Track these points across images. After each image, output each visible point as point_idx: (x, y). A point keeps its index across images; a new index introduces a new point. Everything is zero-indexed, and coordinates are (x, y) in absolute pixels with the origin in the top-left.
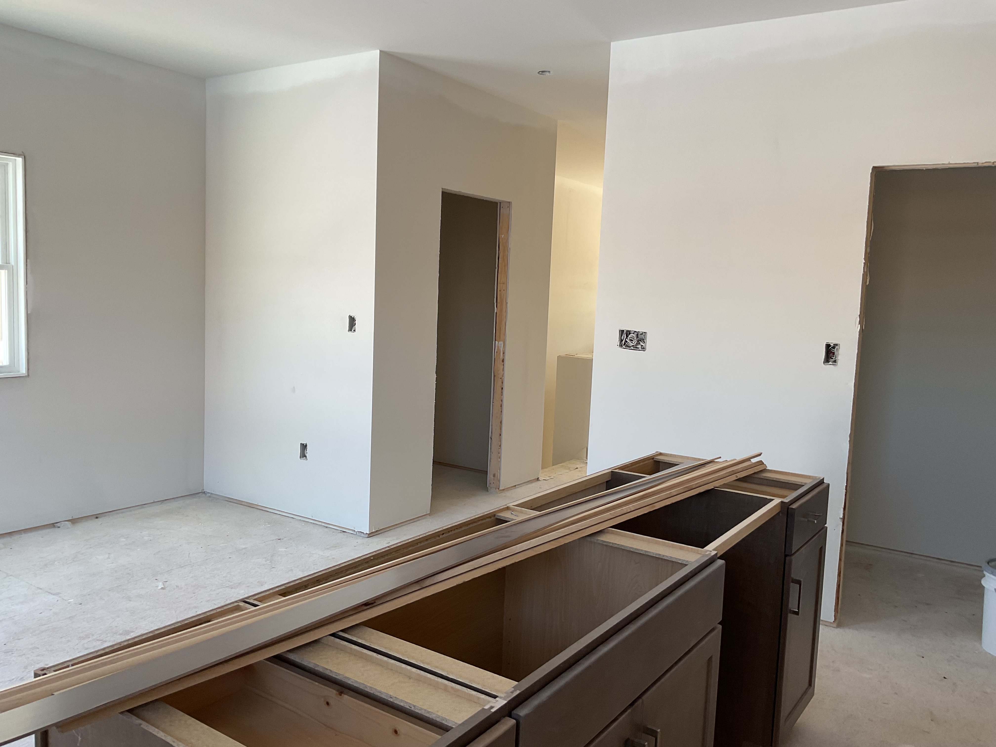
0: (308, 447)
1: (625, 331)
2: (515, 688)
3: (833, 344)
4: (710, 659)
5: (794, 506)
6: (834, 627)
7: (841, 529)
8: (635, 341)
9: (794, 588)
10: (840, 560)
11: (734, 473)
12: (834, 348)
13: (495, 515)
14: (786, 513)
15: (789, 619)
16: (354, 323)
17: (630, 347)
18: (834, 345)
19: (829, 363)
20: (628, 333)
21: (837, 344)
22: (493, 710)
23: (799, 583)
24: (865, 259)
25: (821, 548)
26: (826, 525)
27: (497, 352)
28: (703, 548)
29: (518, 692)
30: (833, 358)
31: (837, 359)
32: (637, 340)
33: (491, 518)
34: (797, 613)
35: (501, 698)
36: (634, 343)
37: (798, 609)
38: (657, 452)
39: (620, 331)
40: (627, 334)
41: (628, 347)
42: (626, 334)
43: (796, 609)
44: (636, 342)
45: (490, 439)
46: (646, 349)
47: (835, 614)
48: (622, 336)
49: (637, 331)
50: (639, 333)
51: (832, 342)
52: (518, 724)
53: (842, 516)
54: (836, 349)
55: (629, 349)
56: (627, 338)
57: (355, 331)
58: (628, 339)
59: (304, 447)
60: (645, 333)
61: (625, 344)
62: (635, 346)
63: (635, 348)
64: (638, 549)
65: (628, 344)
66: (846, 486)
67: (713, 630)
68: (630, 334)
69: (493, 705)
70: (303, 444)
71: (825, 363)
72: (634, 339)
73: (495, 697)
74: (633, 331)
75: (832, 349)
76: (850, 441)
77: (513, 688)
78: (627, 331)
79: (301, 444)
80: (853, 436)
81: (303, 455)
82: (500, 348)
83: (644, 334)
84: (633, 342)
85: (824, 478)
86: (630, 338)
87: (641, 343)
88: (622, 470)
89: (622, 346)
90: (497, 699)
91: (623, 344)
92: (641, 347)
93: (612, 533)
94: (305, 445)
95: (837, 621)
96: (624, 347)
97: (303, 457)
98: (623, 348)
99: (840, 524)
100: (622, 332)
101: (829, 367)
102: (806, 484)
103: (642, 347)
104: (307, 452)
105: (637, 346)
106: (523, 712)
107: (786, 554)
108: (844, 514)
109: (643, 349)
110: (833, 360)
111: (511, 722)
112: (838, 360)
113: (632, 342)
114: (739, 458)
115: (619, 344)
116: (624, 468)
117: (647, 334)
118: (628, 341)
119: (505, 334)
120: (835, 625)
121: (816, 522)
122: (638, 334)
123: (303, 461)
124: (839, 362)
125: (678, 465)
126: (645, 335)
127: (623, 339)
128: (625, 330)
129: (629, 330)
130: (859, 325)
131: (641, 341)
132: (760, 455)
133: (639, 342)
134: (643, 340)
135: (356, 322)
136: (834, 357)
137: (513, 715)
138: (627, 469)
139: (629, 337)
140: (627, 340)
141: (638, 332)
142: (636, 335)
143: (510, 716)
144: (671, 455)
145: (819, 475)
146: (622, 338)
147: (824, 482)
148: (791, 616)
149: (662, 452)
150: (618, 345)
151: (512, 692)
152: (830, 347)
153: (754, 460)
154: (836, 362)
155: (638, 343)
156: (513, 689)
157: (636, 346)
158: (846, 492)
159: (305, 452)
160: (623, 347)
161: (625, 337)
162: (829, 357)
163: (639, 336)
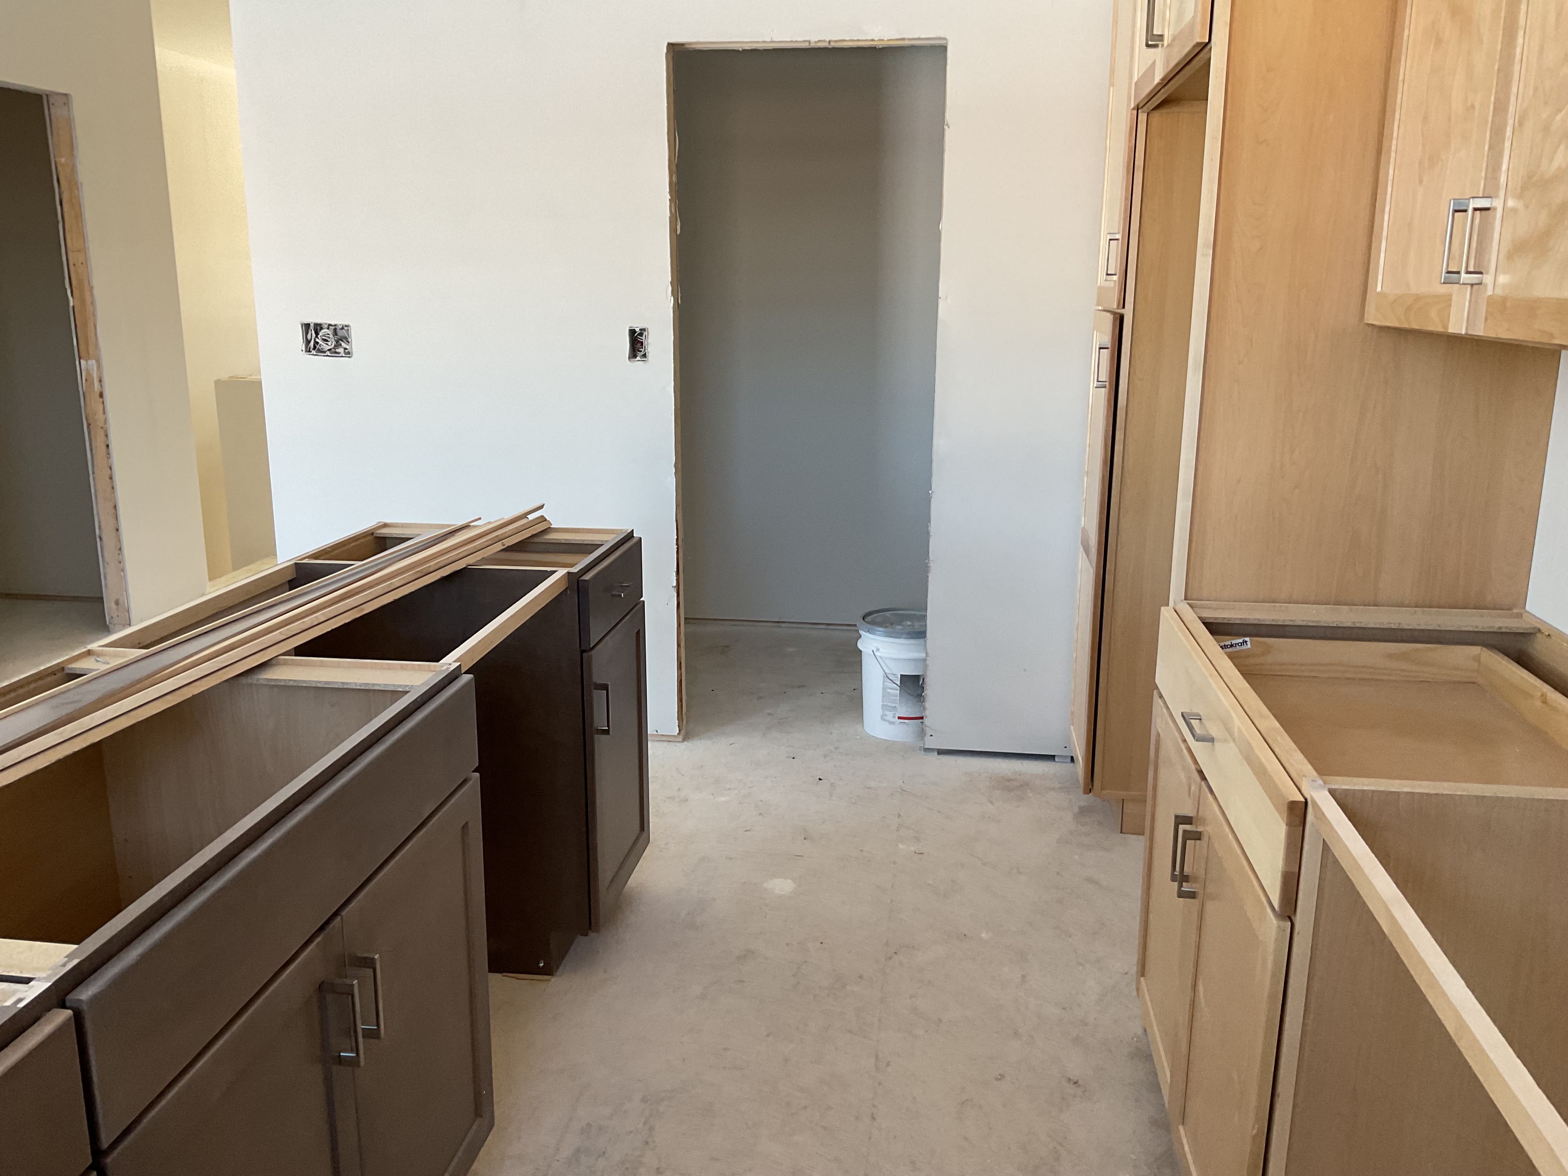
1: (312, 325)
2: (70, 957)
3: (638, 329)
4: (465, 827)
5: (587, 577)
6: (680, 742)
7: (676, 603)
8: (332, 342)
10: (679, 645)
11: (499, 539)
12: (641, 334)
13: (63, 669)
14: (576, 587)
15: (597, 743)
17: (325, 352)
18: (641, 330)
19: (637, 359)
20: (318, 327)
21: (645, 329)
22: (21, 1005)
23: (605, 687)
24: (670, 192)
25: (638, 633)
26: (641, 599)
27: (86, 380)
28: (438, 661)
29: (76, 962)
30: (641, 351)
31: (646, 351)
32: (335, 340)
33: (55, 674)
34: (607, 732)
35: (39, 980)
36: (331, 345)
37: (608, 726)
38: (380, 522)
39: (302, 325)
40: (317, 329)
41: (321, 352)
42: (314, 330)
43: (605, 727)
44: (333, 344)
45: (98, 540)
46: (352, 354)
47: (678, 723)
48: (307, 333)
49: (333, 323)
50: (337, 327)
52: (78, 1017)
53: (675, 584)
54: (644, 336)
55: (324, 356)
56: (317, 337)
58: (320, 338)
60: (346, 326)
61: (314, 347)
62: (333, 350)
63: (334, 352)
64: (329, 683)
65: (320, 348)
66: (677, 540)
67: (465, 781)
68: (322, 329)
69: (21, 996)
71: (631, 358)
72: (329, 337)
73: (27, 981)
74: (326, 324)
75: (638, 336)
76: (676, 473)
77: (66, 957)
78: (316, 325)
80: (680, 466)
82: (91, 372)
83: (346, 328)
84: (330, 343)
85: (633, 530)
86: (324, 336)
87: (343, 344)
88: (316, 558)
89: (310, 351)
90: (32, 983)
91: (312, 347)
92: (344, 351)
93: (285, 663)
95: (683, 732)
96: (314, 352)
98: (313, 355)
99: (674, 595)
100: (307, 327)
101: (638, 364)
102: (607, 541)
103: (347, 351)
105: (337, 350)
106: (85, 994)
107: (583, 648)
108: (678, 580)
109: (348, 354)
110: (642, 353)
111: (62, 1016)
112: (648, 352)
113: (327, 344)
114: (508, 516)
115: (304, 349)
116: (320, 556)
117: (352, 327)
118: (320, 342)
119: (97, 345)
120: (680, 738)
121: (623, 596)
122: (335, 330)
124: (650, 356)
125: (411, 538)
126: (348, 330)
127: (311, 339)
128: (312, 323)
129: (319, 322)
130: (672, 297)
131: (342, 340)
132: (542, 507)
133: (339, 343)
134: (346, 339)
136: (643, 348)
137: (68, 1004)
138: (325, 556)
139: (321, 334)
140: (317, 340)
141: (335, 325)
142: (332, 330)
143: (63, 1006)
144: (403, 526)
145: (624, 526)
146: (309, 337)
147: (634, 535)
149: (388, 521)
150: (302, 351)
151: (64, 965)
152: (636, 335)
153: (531, 517)
154: (646, 357)
155: (338, 345)
156: (66, 959)
157: (335, 349)
158: (677, 548)
160: (312, 353)
161: (314, 335)
162: (636, 350)
163: (338, 331)
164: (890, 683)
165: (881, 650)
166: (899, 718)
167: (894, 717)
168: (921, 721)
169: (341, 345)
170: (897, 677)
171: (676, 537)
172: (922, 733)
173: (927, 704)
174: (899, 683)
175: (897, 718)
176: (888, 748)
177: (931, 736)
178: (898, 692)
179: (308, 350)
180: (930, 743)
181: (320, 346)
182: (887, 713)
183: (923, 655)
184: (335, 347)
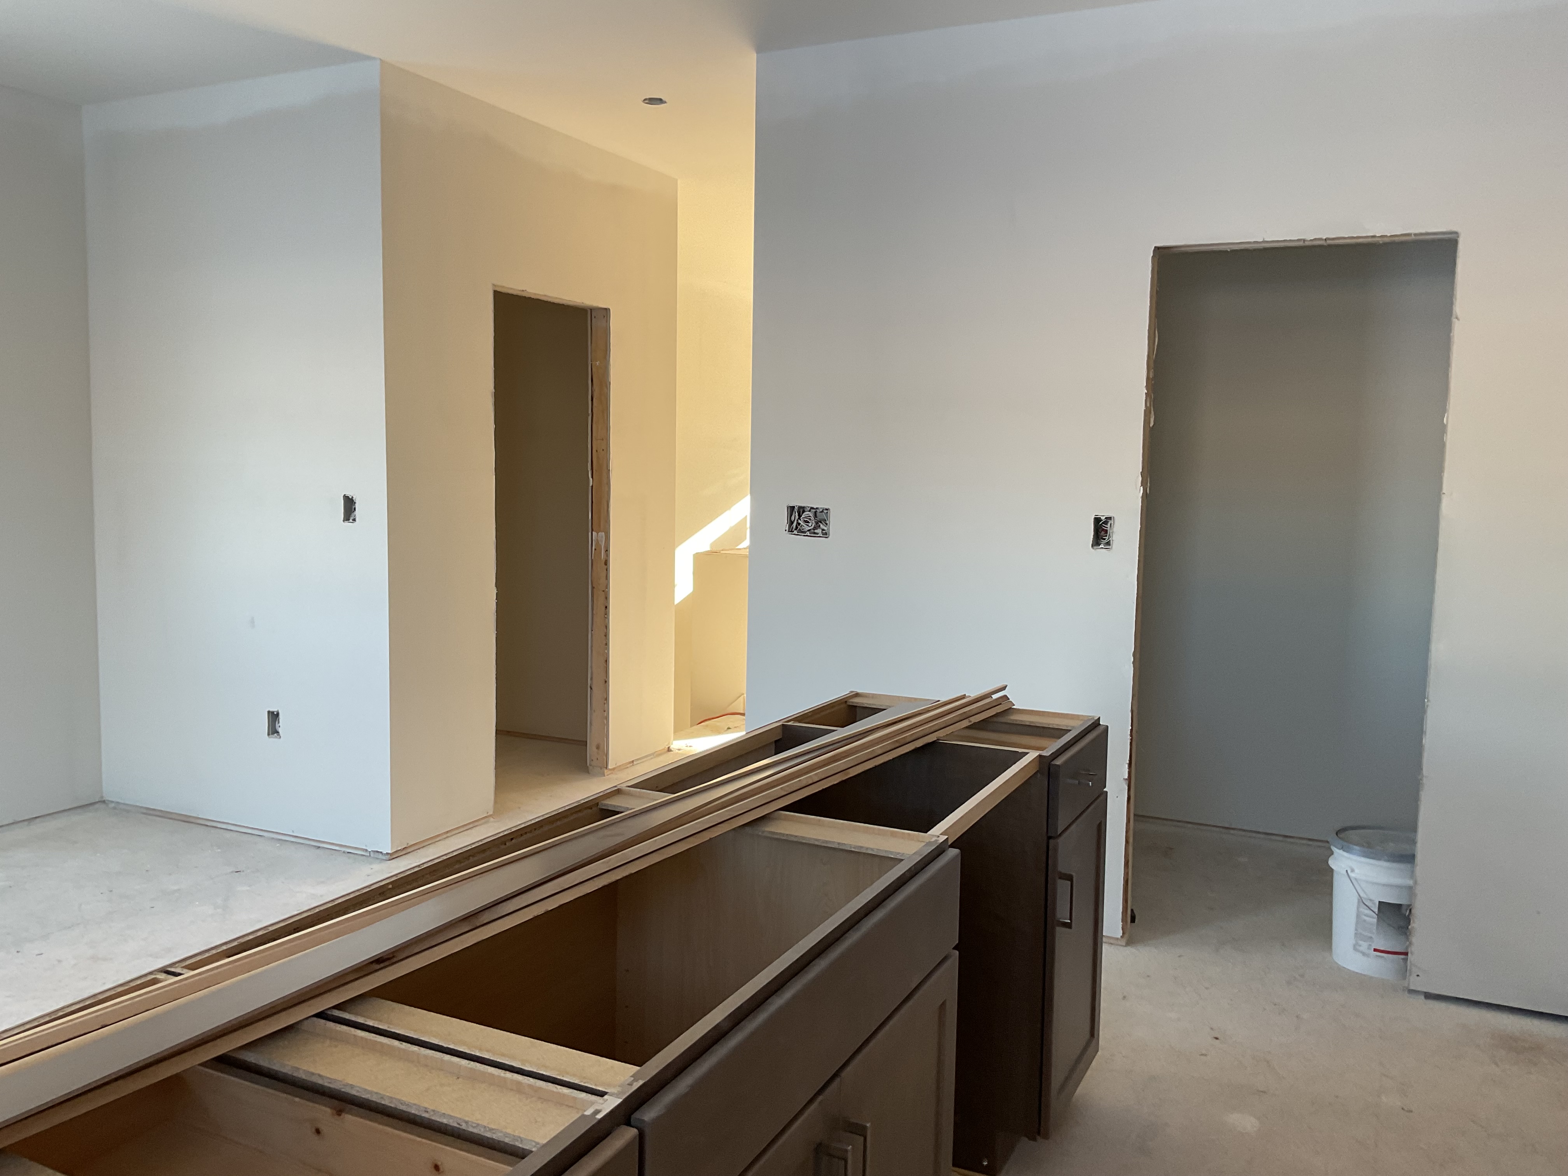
0: (281, 716)
1: (796, 509)
2: (635, 1077)
3: (1104, 517)
4: (943, 1004)
5: (1058, 762)
6: (1122, 946)
7: (1126, 796)
8: (812, 523)
9: (1063, 887)
10: (1127, 842)
11: (967, 717)
12: (1106, 523)
13: (597, 804)
14: (1046, 773)
15: (1058, 935)
16: (353, 507)
17: (805, 532)
18: (1106, 518)
19: (1101, 547)
20: (801, 510)
21: (1111, 518)
22: (599, 1116)
23: (1070, 878)
24: (1147, 387)
25: (1100, 824)
26: (1105, 790)
27: (595, 549)
28: (926, 831)
29: (641, 1082)
30: (1105, 539)
31: (1110, 539)
32: (815, 521)
33: (591, 808)
34: (1068, 926)
35: (612, 1095)
37: (1071, 919)
38: (852, 692)
39: (788, 507)
40: (800, 512)
41: (802, 532)
42: (798, 512)
43: (1067, 919)
44: (813, 525)
45: (589, 689)
46: (829, 535)
47: (1122, 925)
48: (791, 515)
50: (817, 510)
51: (1103, 514)
52: (641, 1136)
53: (1126, 777)
54: (1109, 524)
55: (804, 536)
56: (799, 518)
57: (354, 520)
58: (802, 519)
59: (274, 717)
60: (827, 509)
61: (797, 527)
62: (812, 531)
63: (813, 533)
64: (825, 844)
66: (1132, 730)
67: (945, 959)
68: (804, 512)
69: (599, 1108)
70: (273, 712)
71: (1094, 546)
72: (810, 519)
73: (601, 1094)
74: (809, 507)
75: (1104, 525)
76: (1133, 664)
77: (631, 1076)
78: (800, 507)
79: (269, 712)
80: (1138, 656)
81: (273, 731)
82: (600, 543)
83: (825, 511)
84: (810, 525)
85: (1099, 718)
86: (805, 518)
88: (799, 721)
90: (606, 1097)
91: (794, 528)
92: (822, 532)
93: (783, 818)
94: (275, 713)
95: (1126, 935)
96: (795, 532)
97: (273, 734)
98: (794, 534)
99: (1125, 788)
100: (791, 509)
101: (1101, 552)
102: (1073, 727)
103: (824, 532)
104: (280, 724)
105: (816, 531)
106: (650, 1114)
107: (1050, 834)
108: (1129, 773)
109: (825, 534)
110: (1107, 541)
111: (630, 1133)
112: (1113, 540)
113: (807, 525)
114: (974, 696)
115: (787, 529)
116: (802, 719)
117: (832, 510)
118: (802, 523)
119: (608, 520)
120: (1123, 943)
121: (1091, 785)
122: (816, 512)
123: (273, 740)
124: (1115, 544)
125: (885, 709)
127: (794, 521)
128: (796, 506)
129: (803, 505)
130: (1142, 488)
131: (821, 522)
132: (1004, 688)
134: (825, 521)
135: (357, 506)
136: (1107, 537)
137: (632, 1122)
138: (806, 720)
139: (803, 516)
140: (800, 521)
141: (817, 508)
142: (813, 513)
143: (628, 1123)
144: (874, 696)
145: (1093, 713)
146: (793, 518)
147: (1101, 723)
148: (1059, 930)
149: (859, 691)
151: (630, 1084)
152: (1101, 523)
153: (995, 697)
154: (1110, 545)
155: (817, 526)
156: (632, 1079)
157: (814, 530)
158: (1131, 739)
159: (277, 725)
161: (797, 517)
162: (1100, 538)
163: (818, 514)
164: (1367, 909)
165: (1357, 871)
166: (1375, 950)
167: (1369, 948)
168: (1403, 957)
169: (820, 526)
170: (1374, 904)
171: (1130, 728)
172: (1404, 971)
173: (1414, 940)
174: (1376, 910)
175: (1373, 949)
176: (1361, 982)
177: (1418, 976)
178: (1375, 920)
179: (791, 530)
180: (1416, 983)
181: (801, 527)
182: (1361, 942)
183: (1410, 882)
184: (815, 528)
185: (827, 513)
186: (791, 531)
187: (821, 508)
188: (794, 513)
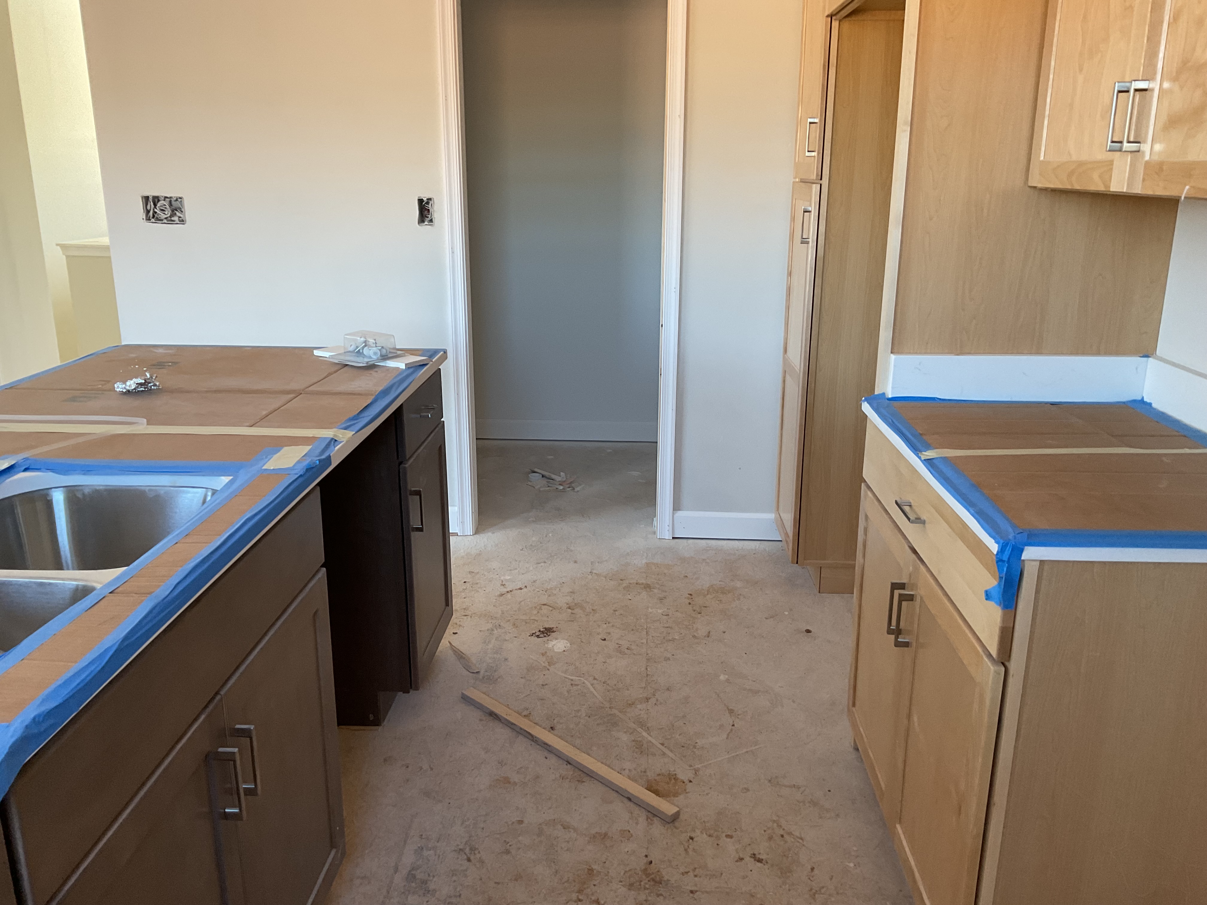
1: (151, 198)
3: (426, 199)
4: (316, 614)
9: (413, 501)
12: (428, 203)
15: (412, 539)
17: (162, 220)
18: (428, 199)
19: (425, 223)
21: (431, 198)
23: (418, 493)
25: (440, 447)
26: (442, 420)
30: (428, 217)
32: (171, 210)
34: (421, 530)
37: (422, 525)
39: (142, 197)
40: (155, 201)
41: (159, 220)
42: (152, 202)
43: (419, 525)
44: (170, 213)
46: (186, 221)
48: (147, 205)
49: (168, 196)
50: (172, 199)
54: (430, 204)
56: (155, 207)
58: (158, 208)
60: (180, 198)
61: (154, 217)
63: (170, 220)
67: (314, 576)
68: (159, 201)
71: (420, 223)
72: (166, 208)
74: (162, 197)
75: (426, 205)
78: (154, 197)
84: (166, 213)
87: (177, 213)
91: (151, 216)
98: (152, 222)
100: (146, 199)
101: (425, 228)
103: (180, 219)
105: (173, 219)
107: (399, 461)
109: (182, 221)
112: (434, 218)
113: (164, 213)
115: (144, 218)
117: (185, 199)
118: (158, 212)
121: (430, 417)
122: (170, 202)
124: (436, 221)
127: (150, 210)
129: (156, 194)
131: (177, 210)
133: (174, 213)
134: (180, 209)
136: (430, 216)
139: (159, 205)
140: (156, 210)
146: (148, 208)
148: (415, 535)
152: (424, 203)
154: (432, 222)
162: (424, 216)
163: (173, 203)
181: (158, 215)
184: (170, 217)
185: (181, 201)
186: (148, 219)
187: (175, 197)
188: (149, 204)
